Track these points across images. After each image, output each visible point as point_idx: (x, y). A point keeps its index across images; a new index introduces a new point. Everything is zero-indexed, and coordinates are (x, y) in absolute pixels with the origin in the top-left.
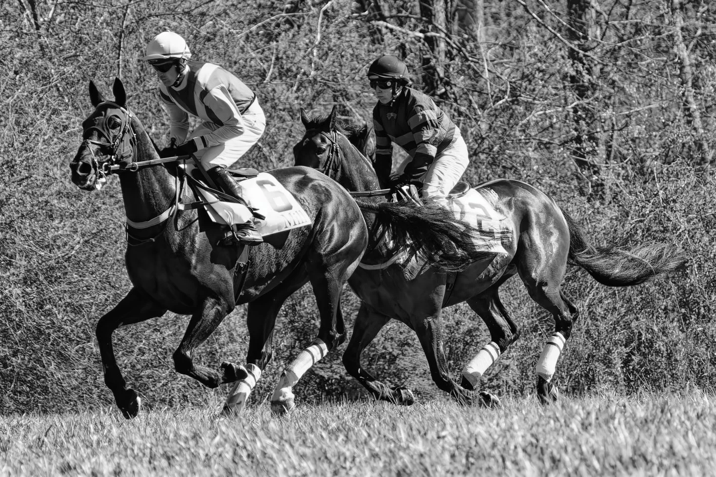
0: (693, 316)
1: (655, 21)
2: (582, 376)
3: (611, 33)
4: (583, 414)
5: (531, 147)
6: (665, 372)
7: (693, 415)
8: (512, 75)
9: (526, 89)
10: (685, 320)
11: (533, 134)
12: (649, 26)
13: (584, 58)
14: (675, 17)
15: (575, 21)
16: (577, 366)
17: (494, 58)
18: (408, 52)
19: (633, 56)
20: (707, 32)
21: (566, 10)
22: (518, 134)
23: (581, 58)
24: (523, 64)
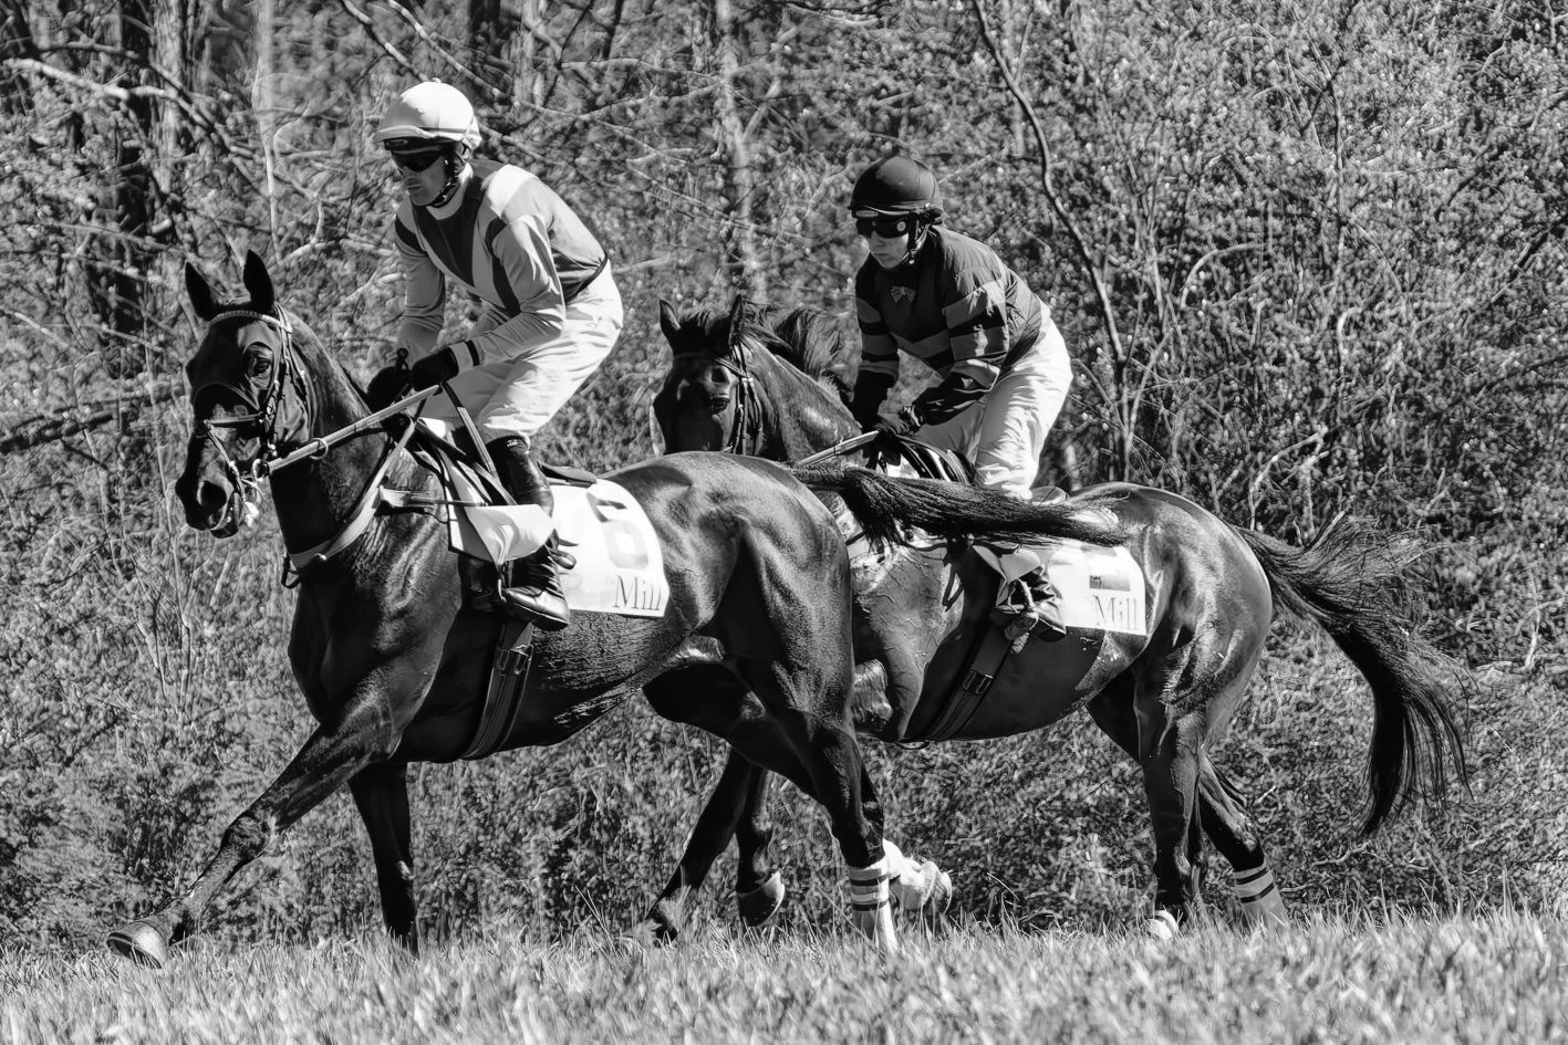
0: (716, 757)
1: (671, 62)
2: (448, 895)
3: (566, 89)
4: (441, 989)
5: (363, 357)
6: (645, 887)
7: (699, 989)
8: (329, 189)
9: (360, 221)
10: (698, 764)
11: (371, 327)
12: (655, 72)
13: (500, 149)
14: (718, 52)
15: (485, 61)
16: (438, 872)
17: (289, 147)
18: (87, 132)
19: (616, 145)
20: (793, 88)
21: (465, 36)
22: (336, 326)
23: (494, 149)
24: (358, 162)
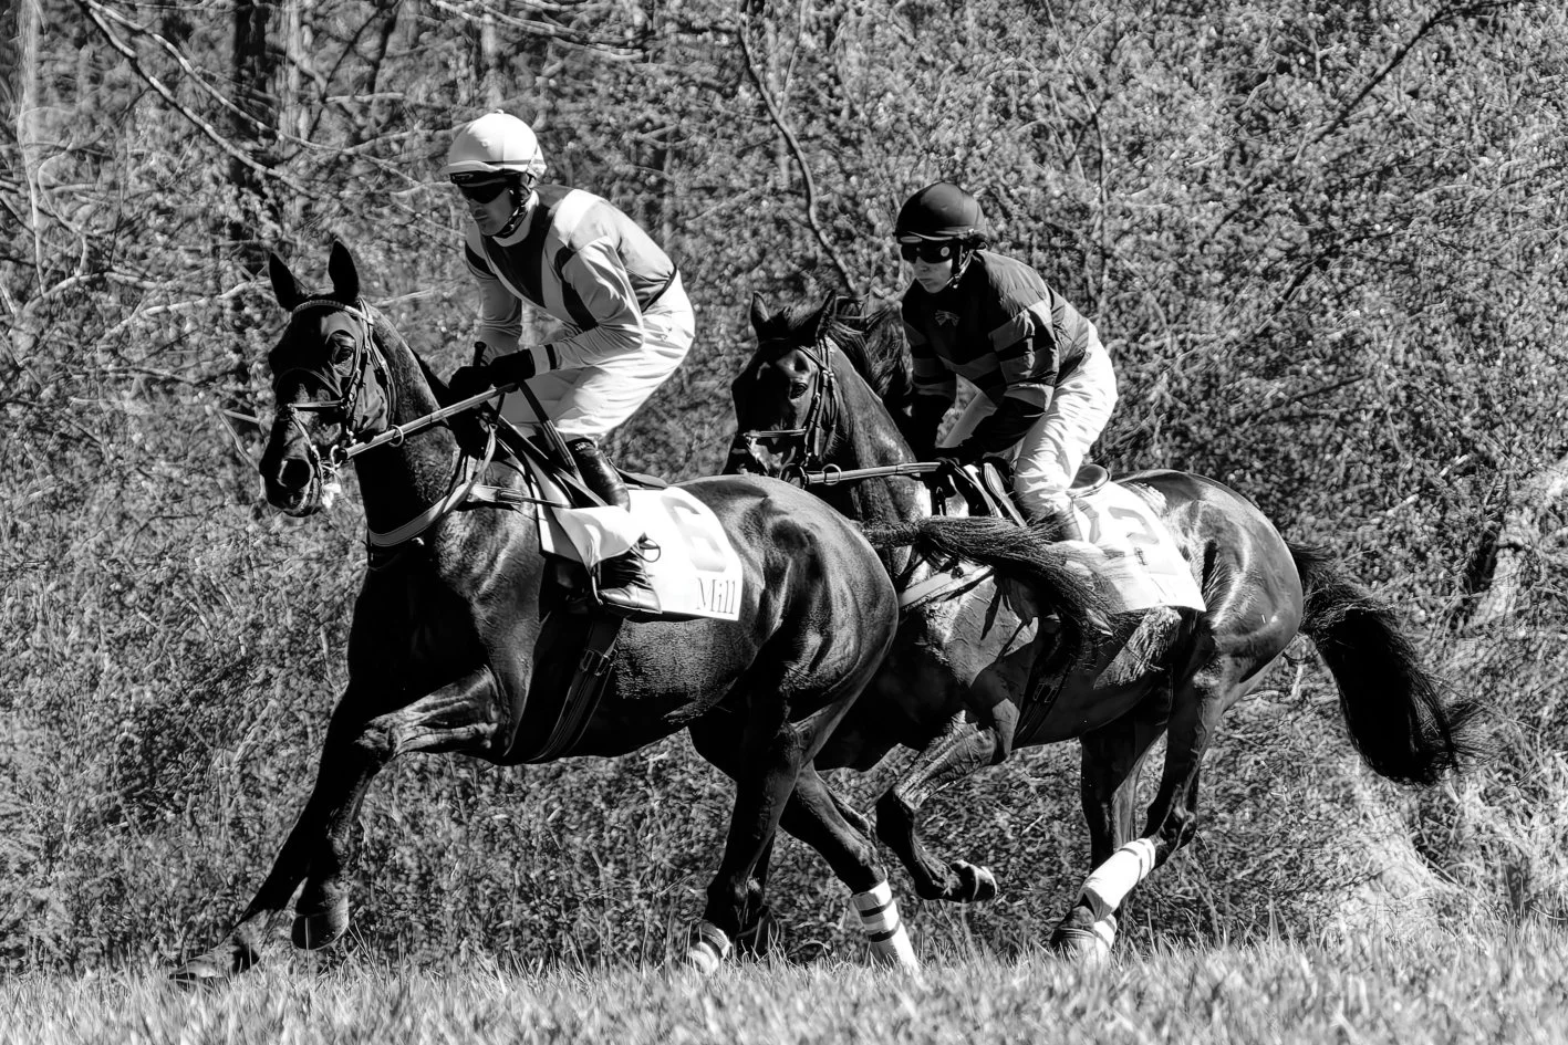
0: (484, 788)
1: (435, 96)
2: (216, 926)
3: (331, 122)
4: (208, 1020)
5: (129, 389)
6: (413, 918)
7: (465, 1021)
8: (94, 222)
9: (124, 253)
10: (466, 795)
11: (136, 358)
12: (420, 107)
13: (264, 182)
14: (483, 86)
15: (249, 95)
16: (206, 903)
17: (53, 181)
19: (381, 178)
20: (558, 121)
21: (230, 68)
22: (101, 358)
23: (259, 182)
24: (123, 195)
